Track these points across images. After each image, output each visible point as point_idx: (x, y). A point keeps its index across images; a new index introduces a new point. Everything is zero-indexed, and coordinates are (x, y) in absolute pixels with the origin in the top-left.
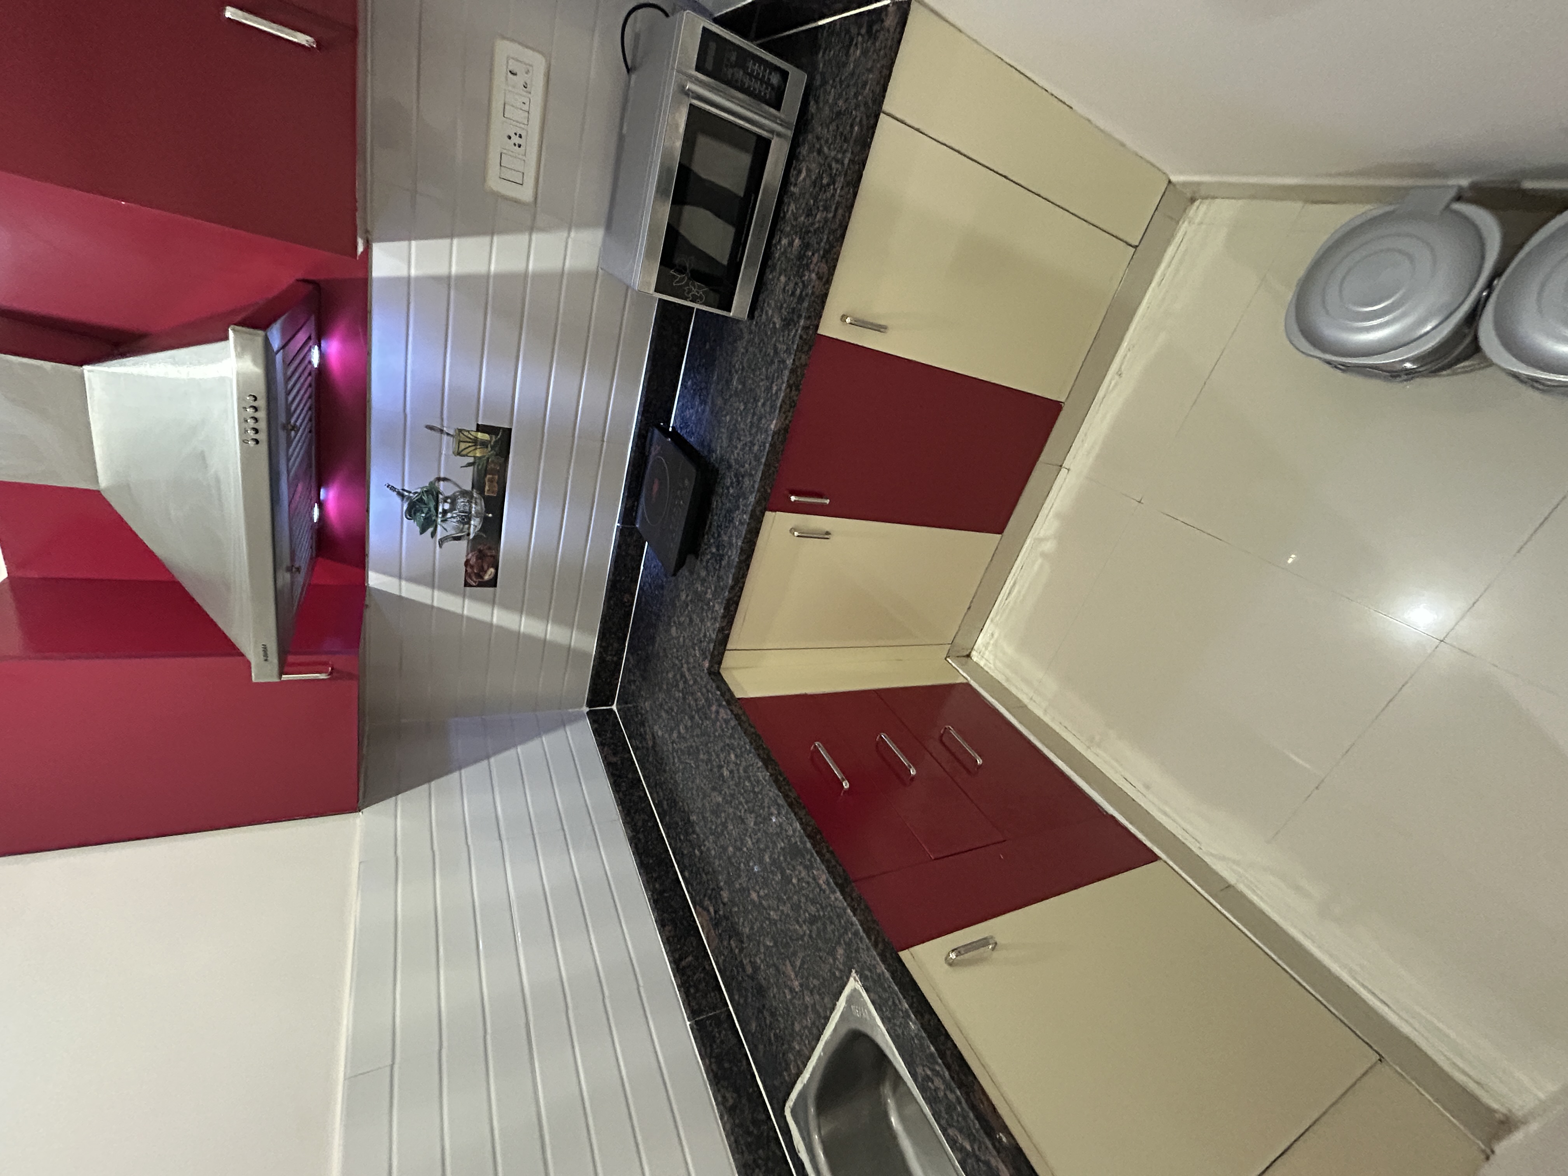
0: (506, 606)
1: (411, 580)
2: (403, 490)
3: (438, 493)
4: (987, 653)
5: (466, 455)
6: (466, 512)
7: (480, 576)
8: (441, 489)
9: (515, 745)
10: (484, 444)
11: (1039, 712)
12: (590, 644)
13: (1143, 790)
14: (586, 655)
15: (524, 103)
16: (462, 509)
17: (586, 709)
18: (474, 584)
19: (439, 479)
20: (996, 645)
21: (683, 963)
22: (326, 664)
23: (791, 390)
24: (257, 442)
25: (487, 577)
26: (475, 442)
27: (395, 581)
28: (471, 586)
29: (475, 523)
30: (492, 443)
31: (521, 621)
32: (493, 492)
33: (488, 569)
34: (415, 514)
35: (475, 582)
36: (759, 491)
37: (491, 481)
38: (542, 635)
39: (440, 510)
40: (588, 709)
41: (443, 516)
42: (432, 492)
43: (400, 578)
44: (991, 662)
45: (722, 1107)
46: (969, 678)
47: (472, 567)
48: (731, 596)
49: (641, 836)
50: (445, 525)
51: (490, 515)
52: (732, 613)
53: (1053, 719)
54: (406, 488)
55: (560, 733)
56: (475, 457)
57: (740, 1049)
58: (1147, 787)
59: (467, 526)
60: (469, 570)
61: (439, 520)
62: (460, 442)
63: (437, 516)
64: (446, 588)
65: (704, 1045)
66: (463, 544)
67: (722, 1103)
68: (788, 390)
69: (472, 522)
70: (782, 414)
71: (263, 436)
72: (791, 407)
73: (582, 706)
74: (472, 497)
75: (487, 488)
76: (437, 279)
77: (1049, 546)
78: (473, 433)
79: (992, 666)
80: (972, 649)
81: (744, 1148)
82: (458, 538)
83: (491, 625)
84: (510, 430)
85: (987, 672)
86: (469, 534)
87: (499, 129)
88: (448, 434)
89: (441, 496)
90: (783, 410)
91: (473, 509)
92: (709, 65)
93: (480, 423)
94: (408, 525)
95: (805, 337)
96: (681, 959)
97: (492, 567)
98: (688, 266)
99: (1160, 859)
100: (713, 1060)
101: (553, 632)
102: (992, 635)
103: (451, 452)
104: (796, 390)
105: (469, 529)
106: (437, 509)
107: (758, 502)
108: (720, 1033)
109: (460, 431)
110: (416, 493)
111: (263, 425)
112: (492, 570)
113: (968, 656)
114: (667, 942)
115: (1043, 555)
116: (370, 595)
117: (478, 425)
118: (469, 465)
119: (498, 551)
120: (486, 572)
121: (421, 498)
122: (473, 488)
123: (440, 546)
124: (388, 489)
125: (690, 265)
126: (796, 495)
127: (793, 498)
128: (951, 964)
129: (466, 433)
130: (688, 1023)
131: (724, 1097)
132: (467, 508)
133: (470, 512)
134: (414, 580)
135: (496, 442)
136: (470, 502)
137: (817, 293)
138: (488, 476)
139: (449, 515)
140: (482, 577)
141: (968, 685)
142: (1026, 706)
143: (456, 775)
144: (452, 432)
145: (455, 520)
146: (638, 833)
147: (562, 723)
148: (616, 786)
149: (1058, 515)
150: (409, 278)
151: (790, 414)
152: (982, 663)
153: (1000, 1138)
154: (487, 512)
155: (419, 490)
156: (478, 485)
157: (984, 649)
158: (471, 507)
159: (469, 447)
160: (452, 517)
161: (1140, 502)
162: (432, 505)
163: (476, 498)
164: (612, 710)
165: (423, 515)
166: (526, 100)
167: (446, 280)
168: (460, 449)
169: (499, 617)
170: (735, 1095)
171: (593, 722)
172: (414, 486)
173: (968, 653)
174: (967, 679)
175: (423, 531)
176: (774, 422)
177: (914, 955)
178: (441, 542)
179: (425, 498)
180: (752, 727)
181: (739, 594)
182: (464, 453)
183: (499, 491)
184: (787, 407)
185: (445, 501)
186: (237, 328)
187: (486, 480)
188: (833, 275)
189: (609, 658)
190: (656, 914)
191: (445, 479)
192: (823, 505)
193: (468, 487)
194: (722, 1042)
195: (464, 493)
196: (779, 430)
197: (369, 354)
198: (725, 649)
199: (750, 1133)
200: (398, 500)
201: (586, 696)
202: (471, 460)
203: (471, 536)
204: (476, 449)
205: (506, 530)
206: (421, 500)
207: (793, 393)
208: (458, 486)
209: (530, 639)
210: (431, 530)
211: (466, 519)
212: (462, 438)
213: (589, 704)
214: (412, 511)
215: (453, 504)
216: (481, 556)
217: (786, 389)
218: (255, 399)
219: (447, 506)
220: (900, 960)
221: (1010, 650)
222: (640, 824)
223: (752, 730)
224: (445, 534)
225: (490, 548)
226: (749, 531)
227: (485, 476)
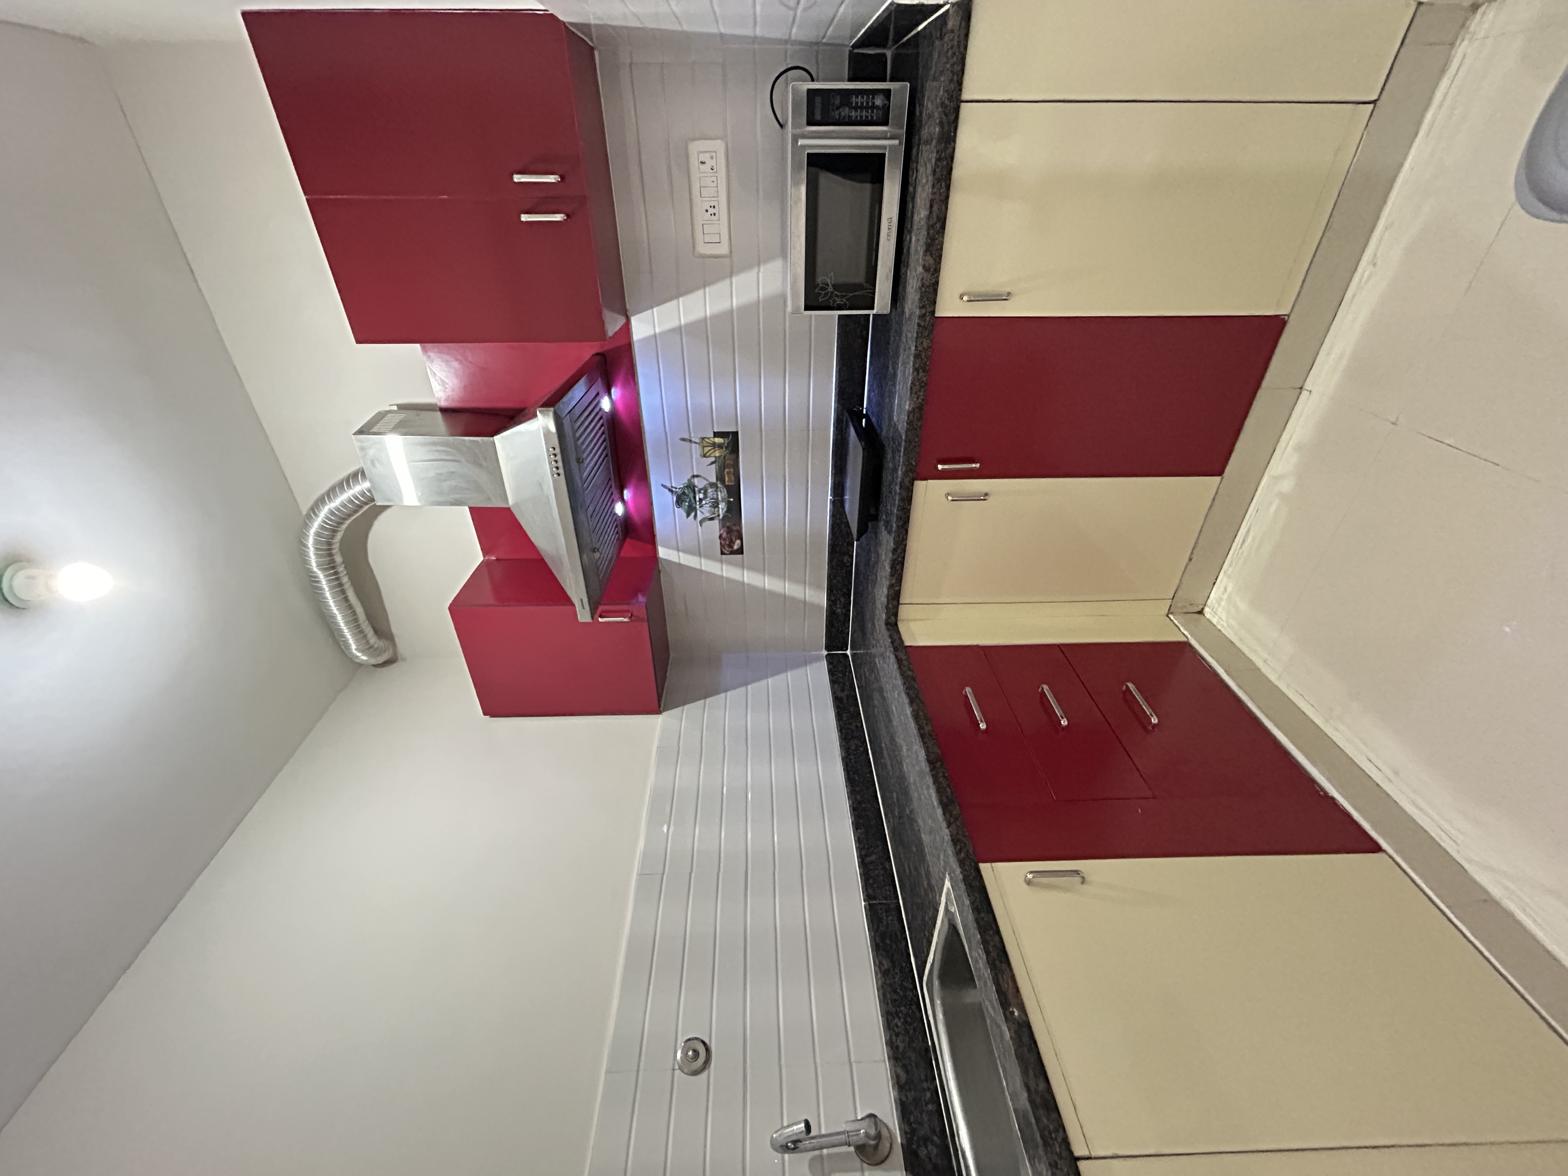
0: (752, 568)
1: (685, 551)
2: (672, 487)
3: (694, 486)
4: (1220, 610)
5: (709, 456)
6: (715, 499)
7: (730, 545)
8: (696, 484)
9: (767, 677)
10: (720, 446)
11: (1273, 678)
12: (821, 599)
13: (1391, 775)
14: (820, 607)
15: (713, 182)
16: (712, 497)
17: (825, 653)
18: (728, 553)
19: (694, 476)
20: (1229, 597)
21: (868, 859)
22: (628, 611)
23: (918, 374)
24: (559, 474)
25: (736, 547)
26: (714, 445)
27: (675, 553)
28: (725, 554)
29: (722, 506)
30: (726, 445)
31: (764, 580)
32: (731, 482)
33: (736, 540)
34: (681, 504)
35: (728, 551)
36: (904, 464)
37: (728, 473)
38: (783, 592)
39: (697, 499)
40: (826, 653)
41: (700, 504)
42: (691, 487)
43: (678, 550)
44: (1224, 619)
45: (877, 969)
46: (1189, 636)
47: (725, 540)
48: (895, 557)
49: (852, 757)
50: (701, 509)
51: (732, 500)
52: (899, 572)
53: (1288, 686)
54: (673, 486)
55: (799, 672)
56: (715, 457)
57: (902, 934)
58: (1396, 773)
59: (717, 509)
60: (723, 542)
61: (698, 507)
62: (704, 447)
63: (696, 504)
64: (708, 557)
65: (872, 922)
66: (716, 523)
67: (878, 965)
68: (915, 373)
69: (720, 506)
70: (913, 395)
71: (561, 471)
72: (922, 387)
73: (822, 650)
74: (717, 487)
75: (727, 479)
76: (673, 330)
77: (1286, 486)
78: (711, 439)
79: (1225, 624)
80: (1205, 605)
81: (889, 1001)
82: (712, 519)
83: (743, 583)
84: (737, 432)
85: (1220, 630)
86: (719, 515)
87: (701, 205)
88: (695, 443)
89: (696, 489)
90: (914, 392)
91: (719, 496)
92: (818, 117)
93: (715, 431)
94: (678, 513)
95: (922, 324)
96: (866, 856)
97: (739, 539)
98: (829, 283)
99: (1384, 851)
100: (878, 934)
101: (790, 589)
102: (1225, 590)
103: (699, 456)
104: (923, 372)
105: (718, 511)
106: (695, 498)
107: (905, 474)
108: (887, 916)
109: (703, 439)
110: (680, 488)
111: (560, 464)
112: (738, 542)
113: (1201, 612)
114: (858, 841)
115: (1281, 495)
116: (661, 562)
117: (714, 432)
118: (712, 463)
119: (741, 528)
120: (734, 543)
121: (684, 492)
122: (717, 480)
123: (701, 525)
124: (662, 488)
125: (831, 283)
126: (943, 462)
127: (940, 467)
128: (1029, 883)
129: (707, 440)
130: (863, 903)
131: (881, 963)
132: (715, 496)
133: (718, 499)
134: (686, 551)
135: (728, 443)
136: (717, 491)
137: (927, 284)
138: (727, 470)
139: (704, 502)
140: (732, 547)
141: (1186, 645)
142: (1259, 669)
143: (723, 695)
144: (698, 441)
145: (708, 506)
146: (850, 755)
147: (805, 663)
148: (839, 716)
149: (1298, 448)
150: (655, 335)
151: (922, 393)
152: (1215, 621)
153: (1013, 1013)
154: (729, 497)
155: (682, 486)
156: (720, 478)
157: (1216, 605)
158: (717, 495)
159: (710, 450)
160: (706, 504)
161: (1394, 424)
162: (691, 495)
163: (720, 488)
164: (846, 656)
165: (687, 504)
166: (714, 179)
167: (679, 330)
168: (705, 452)
169: (749, 577)
170: (890, 964)
171: (829, 663)
172: (679, 484)
173: (1199, 609)
174: (1187, 638)
175: (688, 515)
176: (908, 403)
177: (994, 869)
178: (701, 522)
179: (686, 491)
180: (910, 670)
181: (902, 555)
182: (708, 454)
183: (735, 479)
184: (917, 387)
185: (700, 492)
186: (541, 409)
187: (726, 472)
188: (940, 263)
189: (839, 611)
190: (853, 819)
191: (697, 476)
192: (972, 469)
193: (714, 480)
194: (887, 925)
195: (712, 485)
196: (913, 409)
197: (638, 394)
198: (899, 604)
199: (895, 992)
200: (669, 494)
201: (824, 642)
202: (713, 459)
203: (721, 517)
204: (715, 451)
205: (745, 511)
206: (684, 493)
207: (921, 374)
208: (707, 480)
209: (772, 594)
210: (693, 514)
211: (715, 505)
212: (705, 444)
213: (828, 648)
214: (679, 502)
215: (705, 494)
216: (729, 531)
217: (913, 372)
218: (554, 449)
219: (701, 496)
220: (978, 871)
221: (1243, 606)
222: (853, 747)
223: (910, 673)
224: (704, 516)
225: (735, 525)
226: (902, 500)
227: (724, 470)
